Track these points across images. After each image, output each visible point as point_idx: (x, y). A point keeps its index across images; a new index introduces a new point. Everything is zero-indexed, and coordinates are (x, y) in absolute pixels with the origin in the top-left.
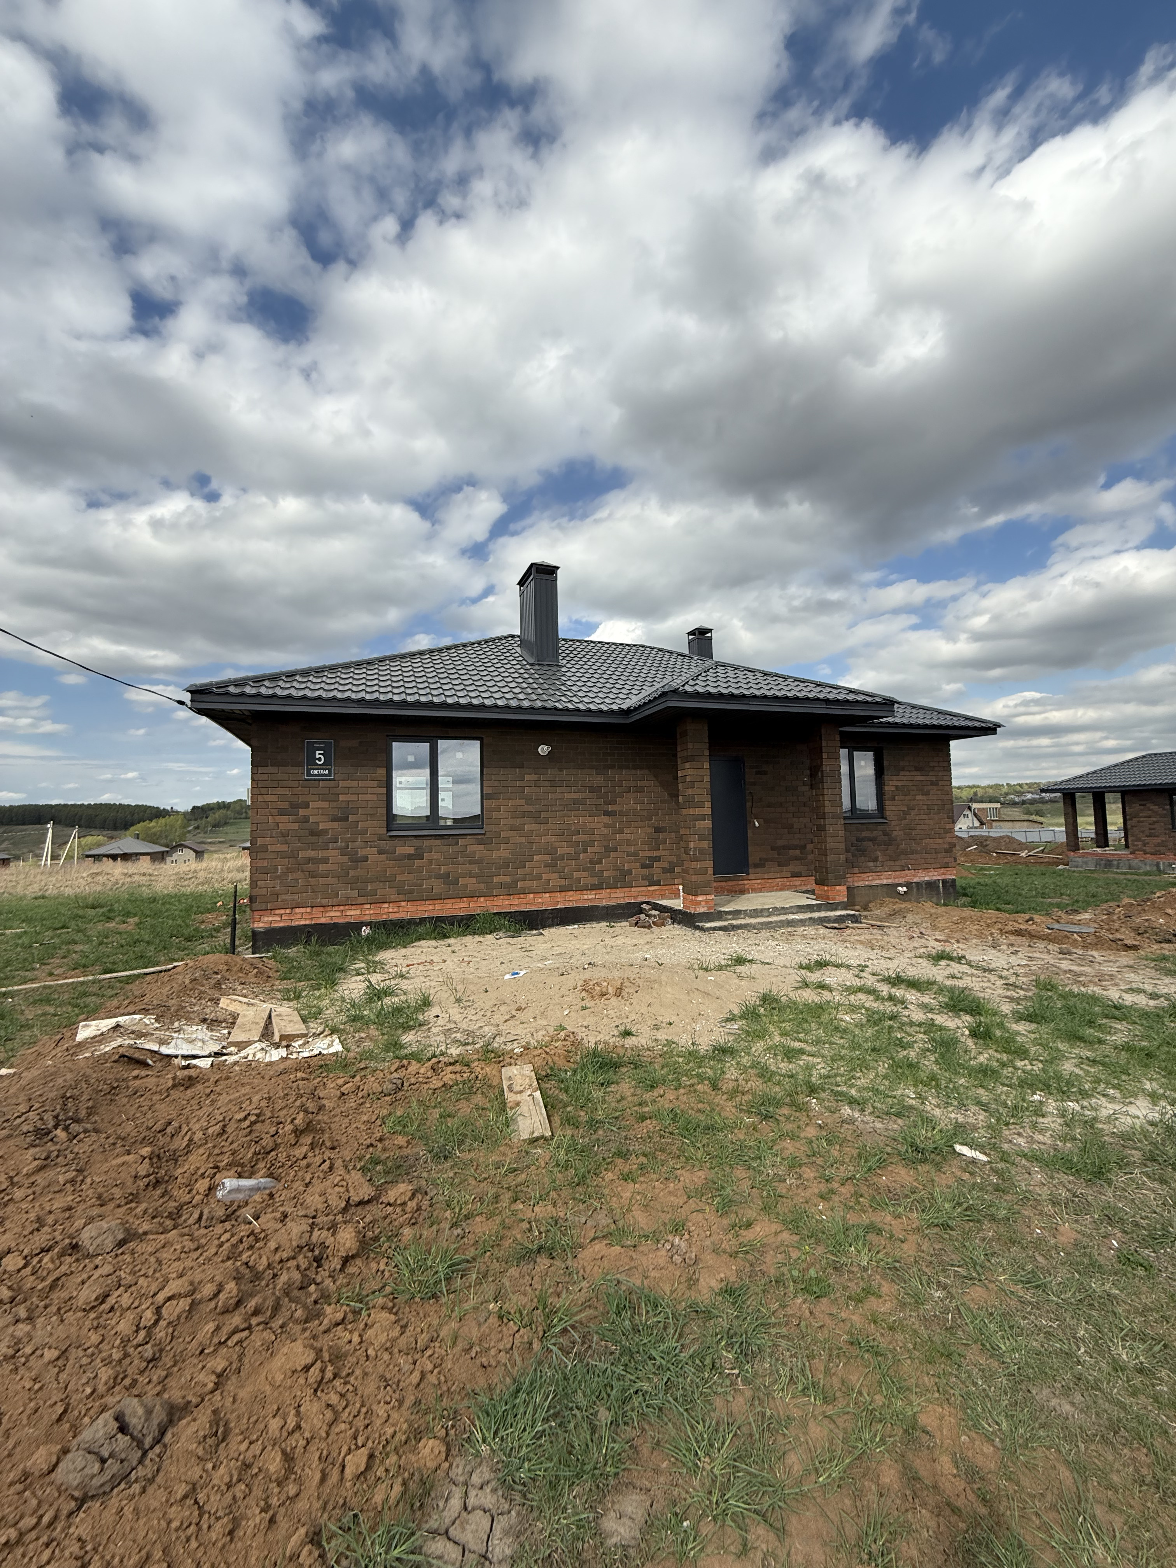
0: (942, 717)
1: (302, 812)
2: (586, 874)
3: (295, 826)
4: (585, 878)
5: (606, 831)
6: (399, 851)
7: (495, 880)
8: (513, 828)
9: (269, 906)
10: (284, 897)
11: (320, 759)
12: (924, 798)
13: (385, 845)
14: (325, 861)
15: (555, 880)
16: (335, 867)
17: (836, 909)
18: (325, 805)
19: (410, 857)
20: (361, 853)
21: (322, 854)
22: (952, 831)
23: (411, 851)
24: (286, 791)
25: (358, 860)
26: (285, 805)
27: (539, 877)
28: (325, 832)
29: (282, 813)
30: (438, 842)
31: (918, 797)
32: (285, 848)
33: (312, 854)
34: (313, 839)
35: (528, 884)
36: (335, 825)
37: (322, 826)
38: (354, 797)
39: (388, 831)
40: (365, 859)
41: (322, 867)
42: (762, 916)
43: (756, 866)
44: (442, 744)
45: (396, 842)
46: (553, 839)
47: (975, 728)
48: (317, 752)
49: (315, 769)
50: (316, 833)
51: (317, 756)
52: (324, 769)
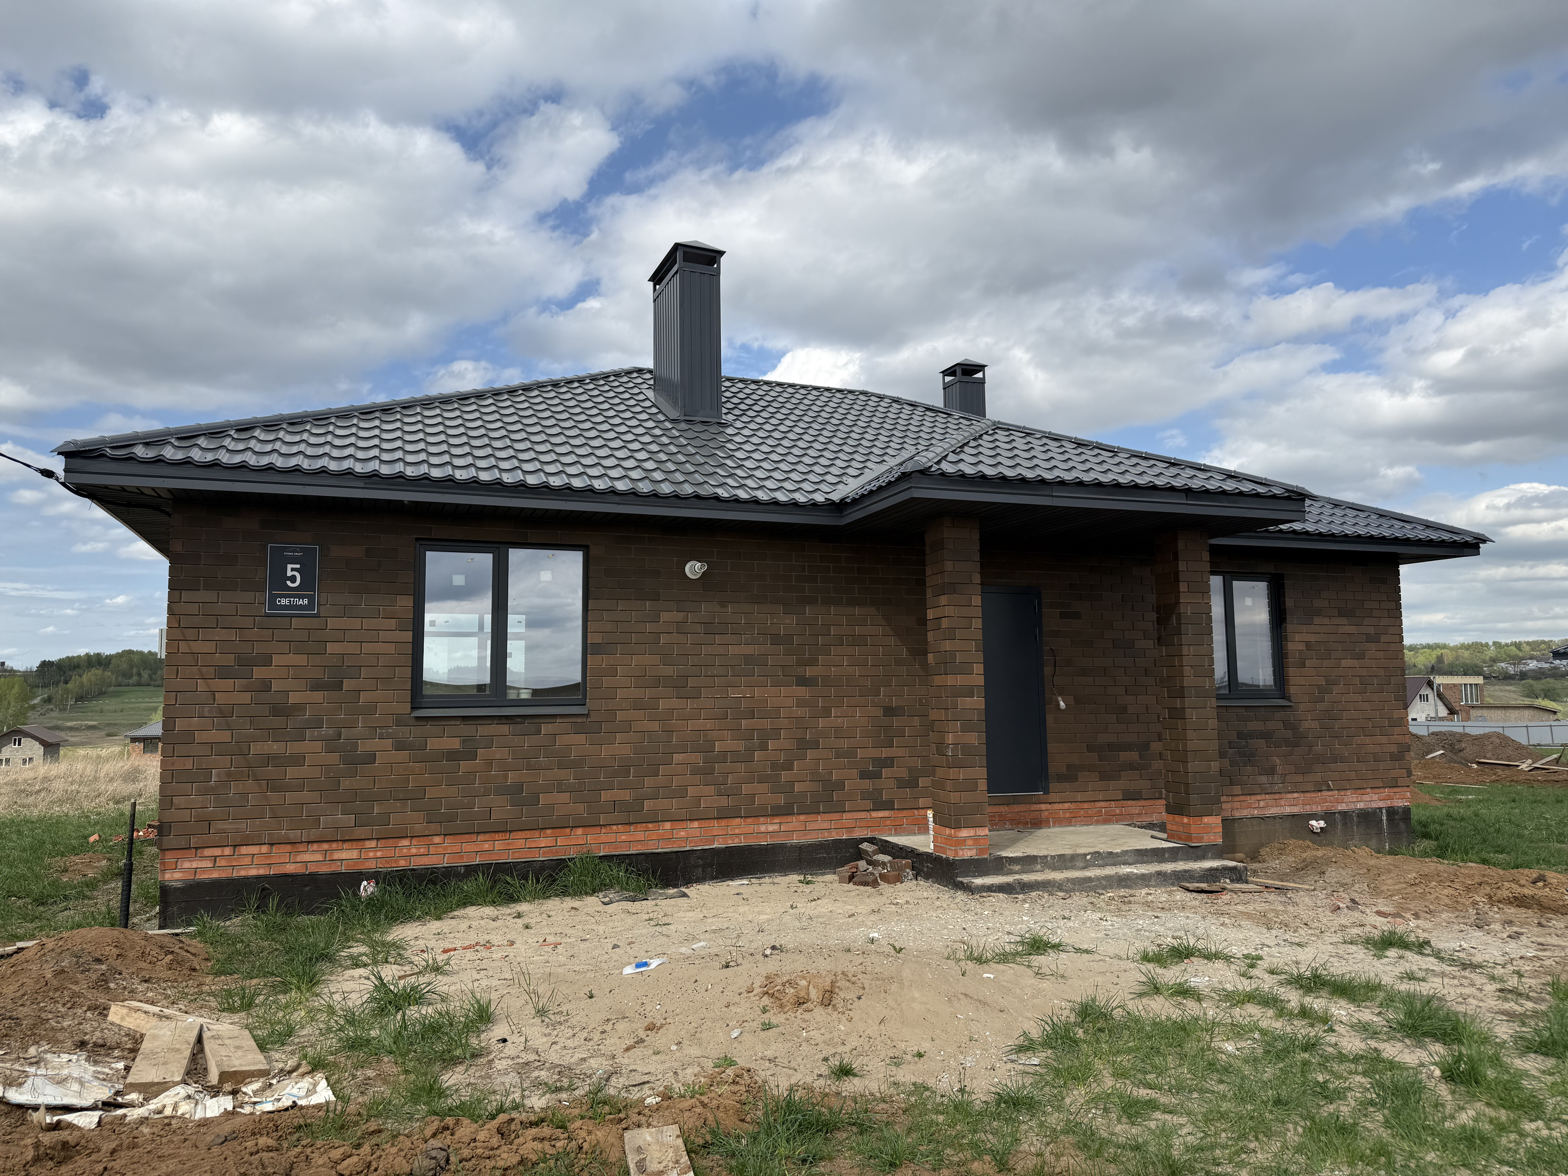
0: (1385, 523)
1: (259, 672)
2: (763, 787)
3: (246, 698)
4: (763, 794)
5: (799, 712)
6: (433, 744)
7: (605, 796)
8: (638, 704)
9: (194, 841)
10: (221, 825)
11: (293, 579)
12: (1355, 663)
13: (410, 732)
14: (298, 760)
15: (709, 798)
16: (318, 772)
17: (1203, 858)
18: (301, 660)
19: (452, 756)
20: (364, 747)
21: (294, 748)
22: (1403, 722)
23: (455, 744)
24: (232, 635)
25: (359, 761)
26: (230, 660)
27: (682, 793)
28: (300, 708)
29: (223, 673)
30: (505, 729)
31: (1344, 663)
32: (225, 736)
33: (275, 748)
34: (278, 721)
35: (662, 804)
36: (319, 696)
37: (293, 699)
38: (353, 648)
39: (414, 708)
40: (371, 758)
41: (292, 772)
42: (1073, 868)
43: (1061, 778)
44: (516, 555)
45: (429, 728)
46: (709, 724)
47: (1442, 543)
48: (290, 566)
49: (285, 596)
50: (281, 710)
51: (289, 574)
52: (302, 597)
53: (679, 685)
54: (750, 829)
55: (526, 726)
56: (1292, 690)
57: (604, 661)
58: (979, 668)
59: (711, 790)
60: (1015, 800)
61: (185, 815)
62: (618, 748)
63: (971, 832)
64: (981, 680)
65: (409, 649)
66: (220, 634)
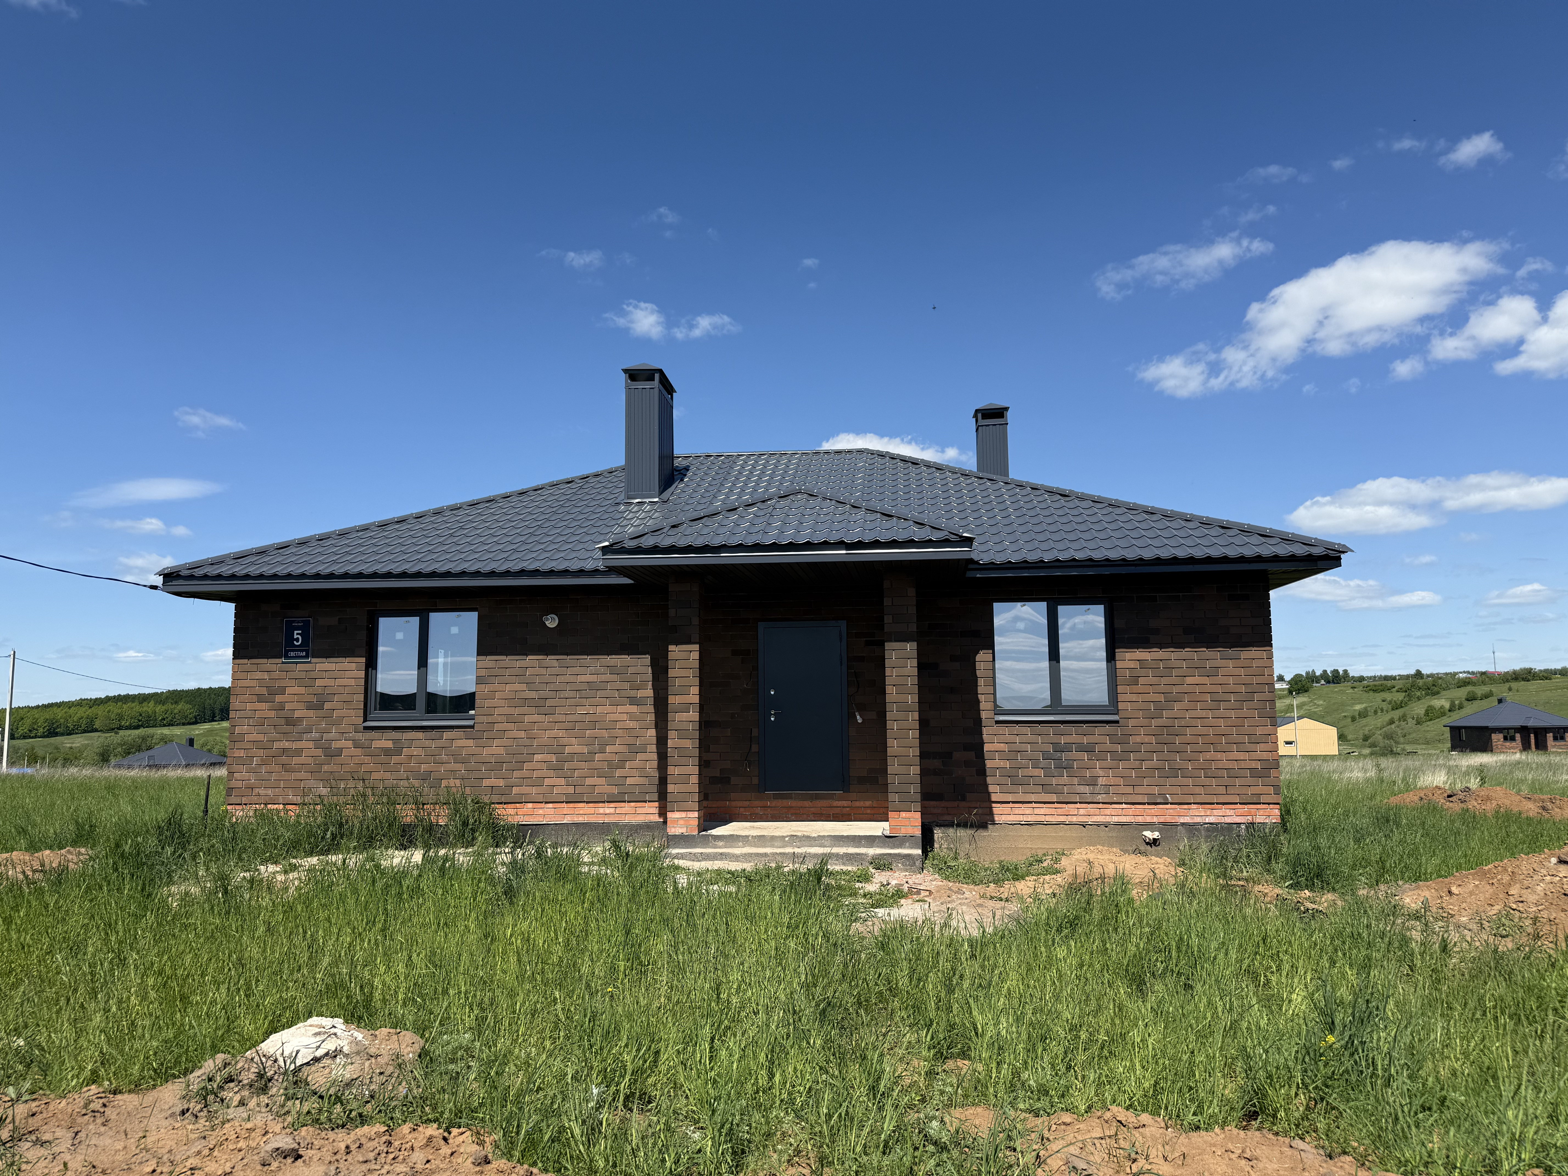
1: (278, 698)
2: (602, 781)
3: (272, 714)
4: (602, 786)
6: (376, 744)
7: (486, 783)
8: (510, 719)
9: (244, 800)
10: (258, 791)
11: (297, 640)
13: (361, 737)
14: (298, 752)
15: (560, 786)
16: (310, 760)
18: (302, 690)
19: (387, 752)
20: (336, 745)
21: (297, 745)
23: (390, 744)
24: (265, 676)
25: (333, 754)
26: (264, 691)
27: (539, 782)
28: (300, 719)
29: (261, 699)
30: (420, 735)
31: (1189, 680)
32: (261, 737)
33: (287, 745)
34: (289, 728)
35: (525, 790)
36: (311, 713)
37: (297, 714)
38: (330, 682)
39: (365, 720)
40: (339, 752)
41: (295, 760)
43: (862, 780)
44: (435, 617)
45: (374, 733)
46: (561, 733)
48: (296, 632)
49: (293, 651)
50: (291, 722)
51: (295, 637)
52: (302, 651)
53: (539, 705)
54: (592, 811)
55: (434, 734)
56: (1121, 706)
57: (486, 688)
58: (695, 690)
59: (562, 781)
60: (817, 797)
61: (239, 784)
62: (495, 749)
63: (683, 815)
64: (696, 699)
65: (362, 682)
66: (259, 675)
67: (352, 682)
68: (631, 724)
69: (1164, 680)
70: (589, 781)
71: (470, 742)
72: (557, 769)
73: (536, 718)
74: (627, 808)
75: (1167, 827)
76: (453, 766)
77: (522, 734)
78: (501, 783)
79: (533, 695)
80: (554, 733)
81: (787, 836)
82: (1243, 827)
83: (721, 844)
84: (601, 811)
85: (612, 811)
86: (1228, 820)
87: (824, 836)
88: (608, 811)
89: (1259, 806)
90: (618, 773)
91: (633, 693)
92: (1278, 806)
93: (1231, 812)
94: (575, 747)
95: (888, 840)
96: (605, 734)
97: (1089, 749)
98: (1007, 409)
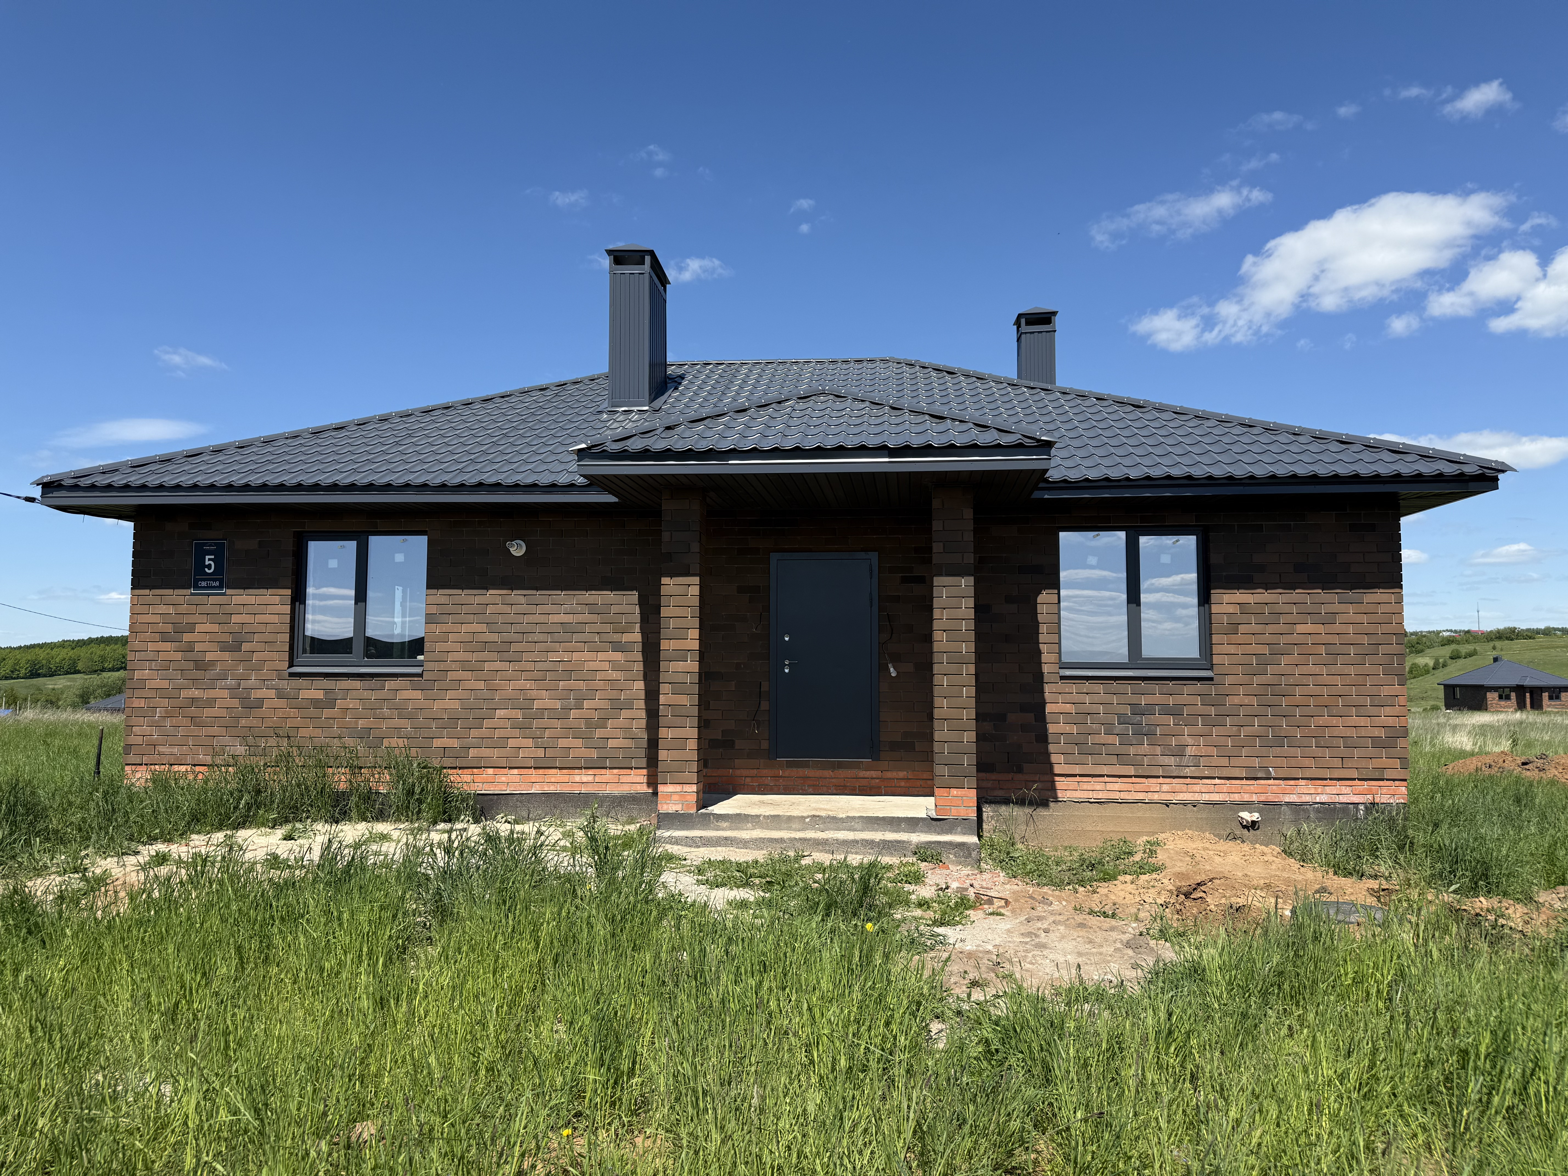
1: (187, 637)
3: (179, 656)
6: (304, 694)
11: (209, 567)
13: (287, 685)
14: (211, 703)
15: (528, 750)
16: (223, 713)
18: (215, 628)
19: (316, 704)
20: (255, 694)
21: (212, 694)
23: (320, 695)
24: (171, 610)
25: (252, 705)
26: (169, 628)
27: (501, 744)
28: (213, 663)
29: (165, 637)
30: (356, 684)
32: (165, 684)
33: (196, 693)
34: (199, 674)
35: (485, 752)
36: (226, 656)
37: (209, 657)
38: (249, 619)
39: (291, 665)
40: (259, 703)
41: (207, 712)
44: (375, 542)
45: (301, 682)
46: (528, 686)
48: (207, 557)
49: (204, 580)
50: (201, 665)
51: (207, 563)
52: (215, 580)
53: (503, 650)
54: (566, 778)
55: (374, 683)
56: (1216, 659)
57: (438, 629)
58: (695, 634)
59: (529, 742)
60: (840, 766)
61: (139, 740)
62: (449, 703)
63: (678, 788)
64: (696, 645)
65: (287, 619)
66: (163, 609)
67: (275, 619)
68: (615, 675)
69: (1270, 628)
70: (562, 743)
71: (418, 694)
72: (523, 727)
73: (498, 665)
74: (608, 775)
75: (1268, 806)
76: (397, 722)
77: (481, 685)
78: (455, 743)
79: (494, 637)
80: (521, 684)
81: (808, 817)
82: (1362, 807)
83: (725, 824)
84: (577, 779)
85: (590, 778)
86: (1343, 799)
87: (854, 818)
88: (585, 779)
89: (1381, 783)
90: (599, 733)
91: (616, 637)
92: (1404, 783)
93: (1348, 790)
94: (544, 701)
95: (934, 823)
96: (582, 685)
97: (1175, 712)
98: (1054, 313)
